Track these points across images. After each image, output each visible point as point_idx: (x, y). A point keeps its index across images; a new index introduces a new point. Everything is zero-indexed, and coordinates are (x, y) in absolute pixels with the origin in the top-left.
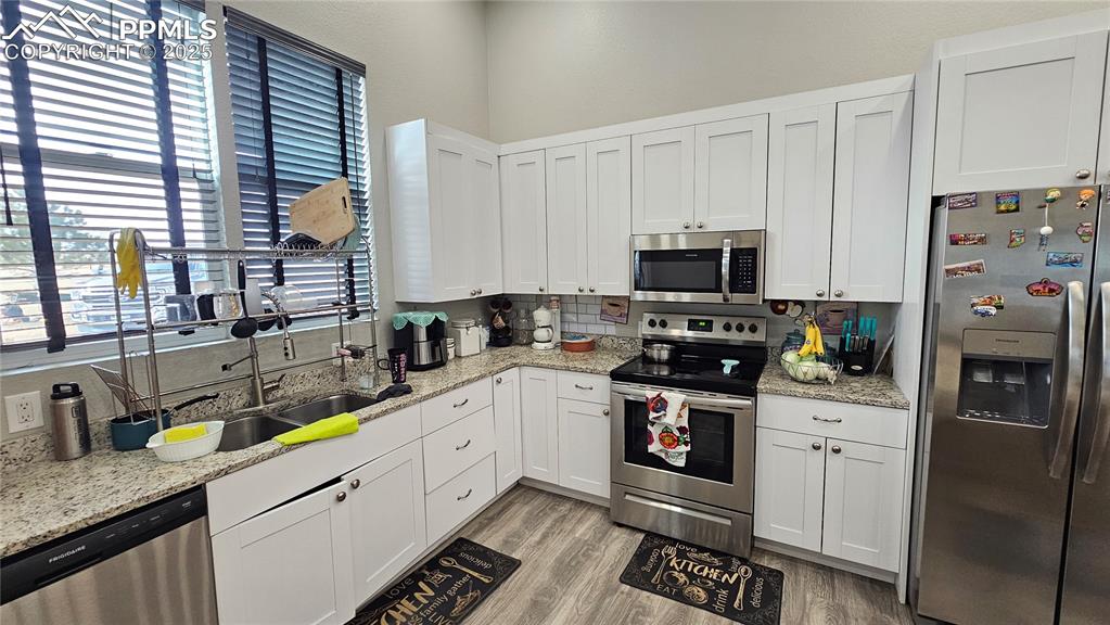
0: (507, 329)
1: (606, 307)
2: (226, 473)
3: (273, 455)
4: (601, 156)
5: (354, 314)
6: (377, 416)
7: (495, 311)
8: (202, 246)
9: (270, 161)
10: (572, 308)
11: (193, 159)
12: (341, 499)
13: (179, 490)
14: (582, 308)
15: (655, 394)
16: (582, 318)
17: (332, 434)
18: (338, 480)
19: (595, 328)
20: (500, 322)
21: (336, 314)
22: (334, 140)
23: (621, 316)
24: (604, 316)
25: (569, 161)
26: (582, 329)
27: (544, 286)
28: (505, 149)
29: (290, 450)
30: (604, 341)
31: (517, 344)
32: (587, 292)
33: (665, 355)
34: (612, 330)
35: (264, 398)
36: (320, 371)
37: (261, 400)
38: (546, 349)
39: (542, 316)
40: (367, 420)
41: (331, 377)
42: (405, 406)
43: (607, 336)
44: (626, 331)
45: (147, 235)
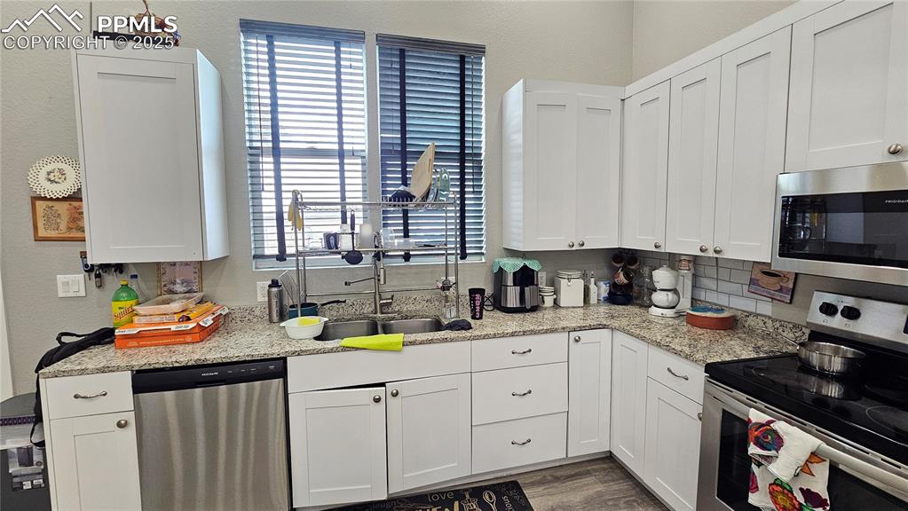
0: (629, 286)
1: (759, 276)
2: (299, 355)
3: (331, 351)
4: (741, 69)
5: (464, 256)
6: (421, 343)
7: (619, 266)
8: (361, 200)
9: (404, 138)
10: (712, 271)
11: (353, 143)
12: (377, 400)
13: (270, 357)
14: (724, 274)
15: (764, 418)
16: (724, 286)
17: (378, 348)
18: (383, 385)
19: (739, 302)
20: (622, 279)
21: (443, 254)
22: (456, 114)
23: (781, 290)
24: (753, 288)
25: (700, 86)
26: (722, 300)
27: (661, 243)
28: (630, 90)
29: (345, 351)
30: (751, 321)
31: (638, 304)
32: (711, 254)
33: (837, 365)
34: (766, 308)
35: (381, 309)
36: (429, 297)
37: (378, 311)
38: (663, 316)
39: (662, 277)
40: (412, 343)
41: (437, 303)
42: (452, 340)
43: (757, 315)
44: (789, 313)
45: (304, 195)
